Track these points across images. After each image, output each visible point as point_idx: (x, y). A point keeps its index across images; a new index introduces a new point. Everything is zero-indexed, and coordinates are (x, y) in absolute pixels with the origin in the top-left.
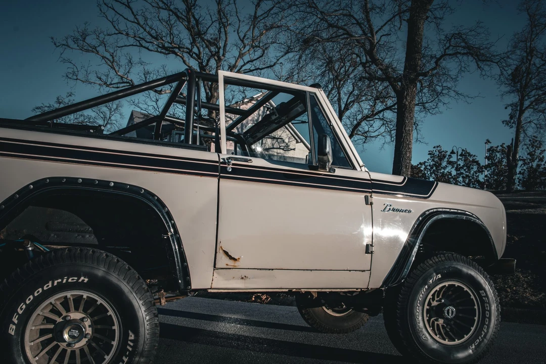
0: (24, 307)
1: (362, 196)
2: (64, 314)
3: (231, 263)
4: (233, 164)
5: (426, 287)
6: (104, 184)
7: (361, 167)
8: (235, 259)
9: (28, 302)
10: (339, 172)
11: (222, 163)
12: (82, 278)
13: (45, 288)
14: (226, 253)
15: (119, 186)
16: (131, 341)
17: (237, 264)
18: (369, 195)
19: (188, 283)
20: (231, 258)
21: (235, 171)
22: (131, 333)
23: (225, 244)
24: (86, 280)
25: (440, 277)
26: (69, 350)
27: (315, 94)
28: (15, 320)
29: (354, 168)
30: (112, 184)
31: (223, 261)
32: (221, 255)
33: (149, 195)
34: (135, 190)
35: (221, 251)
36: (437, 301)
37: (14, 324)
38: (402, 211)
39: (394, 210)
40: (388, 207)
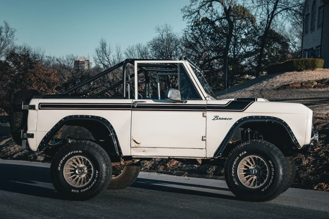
0: (62, 161)
2: (78, 165)
3: (137, 145)
5: (238, 158)
6: (87, 116)
7: (205, 98)
8: (138, 144)
9: (63, 159)
12: (80, 151)
13: (68, 155)
14: (135, 141)
15: (93, 117)
16: (97, 174)
17: (140, 145)
18: (204, 112)
19: (121, 153)
20: (137, 143)
21: (138, 107)
22: (97, 171)
23: (134, 137)
24: (81, 152)
25: (246, 153)
27: (182, 63)
28: (60, 165)
30: (90, 117)
31: (134, 144)
32: (133, 142)
33: (104, 119)
34: (98, 118)
35: (133, 140)
37: (60, 167)
38: (225, 119)
39: (220, 119)
40: (216, 118)
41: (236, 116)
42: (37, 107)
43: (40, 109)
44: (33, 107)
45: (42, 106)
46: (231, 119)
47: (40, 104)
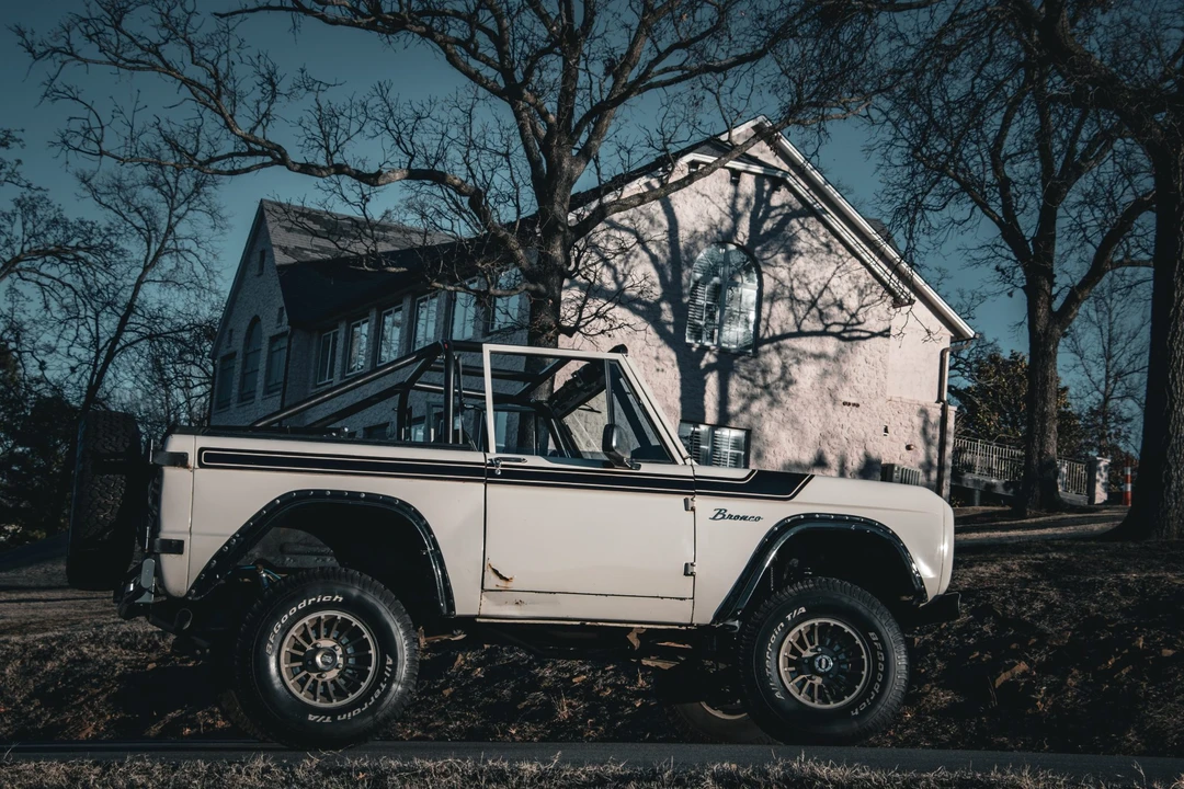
0: (279, 626)
1: (681, 499)
2: (314, 641)
3: (502, 584)
4: (503, 466)
5: (782, 624)
6: (354, 495)
7: (684, 459)
8: (506, 580)
9: (283, 621)
10: (647, 468)
11: (489, 465)
12: (337, 597)
13: (300, 607)
14: (496, 572)
15: (371, 497)
16: (389, 666)
17: (510, 585)
18: (690, 497)
19: (451, 607)
20: (502, 577)
21: (505, 474)
22: (388, 658)
23: (494, 561)
24: (341, 599)
25: (804, 611)
26: (320, 681)
27: (618, 361)
28: (272, 640)
29: (674, 462)
30: (364, 495)
31: (492, 581)
32: (489, 575)
33: (405, 506)
34: (389, 500)
35: (490, 570)
36: (811, 651)
37: (271, 643)
38: (744, 518)
39: (730, 517)
40: (721, 514)
41: (772, 512)
42: (192, 460)
43: (201, 466)
44: (180, 460)
45: (210, 458)
46: (759, 518)
47: (201, 450)
